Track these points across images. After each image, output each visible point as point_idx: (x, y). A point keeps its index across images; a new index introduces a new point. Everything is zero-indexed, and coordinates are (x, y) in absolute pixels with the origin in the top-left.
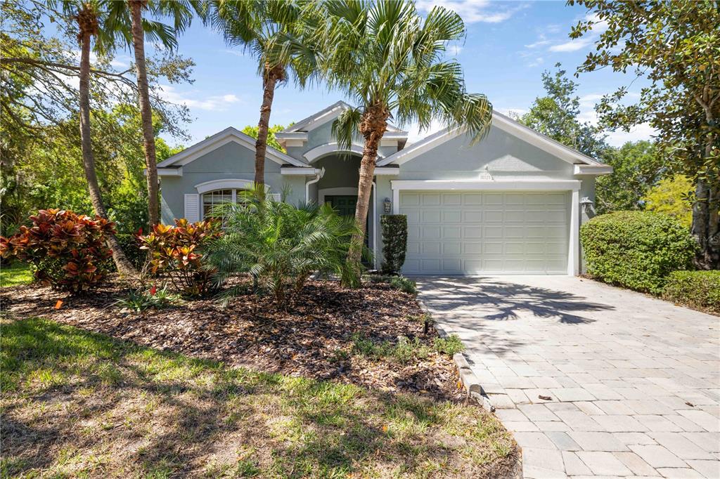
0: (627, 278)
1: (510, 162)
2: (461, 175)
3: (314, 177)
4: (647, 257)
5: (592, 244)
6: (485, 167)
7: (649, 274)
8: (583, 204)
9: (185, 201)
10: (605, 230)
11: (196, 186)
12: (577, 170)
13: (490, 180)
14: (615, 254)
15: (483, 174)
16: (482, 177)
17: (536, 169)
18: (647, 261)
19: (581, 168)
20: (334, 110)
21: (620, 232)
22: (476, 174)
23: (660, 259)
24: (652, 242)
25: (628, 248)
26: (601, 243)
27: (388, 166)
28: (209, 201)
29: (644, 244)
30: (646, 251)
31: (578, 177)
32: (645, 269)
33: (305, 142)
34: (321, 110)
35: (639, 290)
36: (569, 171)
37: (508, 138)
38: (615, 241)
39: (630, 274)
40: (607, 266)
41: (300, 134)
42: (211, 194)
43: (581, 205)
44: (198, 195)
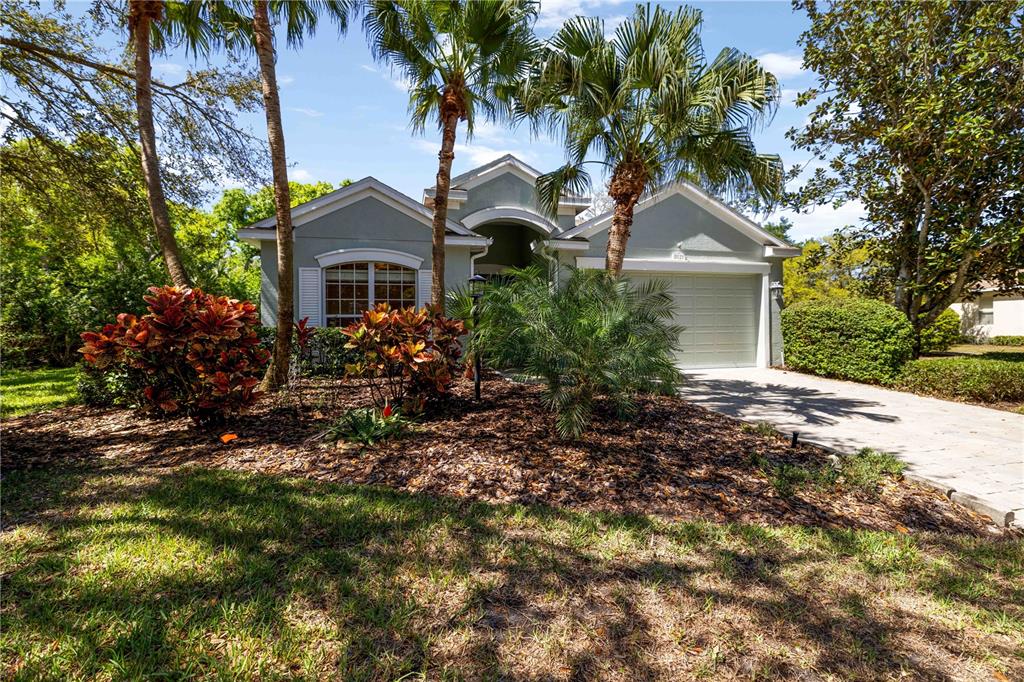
0: (851, 370)
1: (703, 241)
2: (654, 254)
3: (481, 249)
4: (876, 347)
5: (799, 332)
6: (679, 244)
7: (880, 364)
8: (773, 289)
9: (300, 277)
10: (819, 318)
11: (316, 257)
12: (769, 252)
13: (684, 260)
14: (834, 343)
15: (676, 253)
16: (676, 257)
17: (728, 250)
18: (879, 350)
19: (774, 250)
20: (500, 165)
21: (841, 320)
22: (668, 254)
23: (892, 348)
24: (882, 330)
25: (850, 337)
26: (813, 332)
27: (575, 239)
28: (334, 278)
29: (874, 332)
30: (875, 340)
31: (768, 259)
32: (875, 358)
33: (462, 204)
34: (484, 164)
35: (865, 382)
36: (758, 253)
37: (700, 213)
38: (834, 329)
39: (852, 364)
40: (820, 356)
41: (456, 193)
42: (337, 268)
43: (771, 290)
44: (319, 269)
